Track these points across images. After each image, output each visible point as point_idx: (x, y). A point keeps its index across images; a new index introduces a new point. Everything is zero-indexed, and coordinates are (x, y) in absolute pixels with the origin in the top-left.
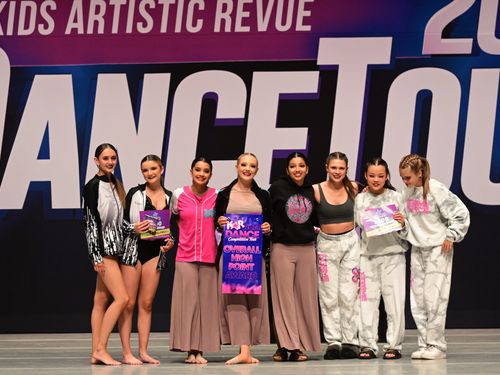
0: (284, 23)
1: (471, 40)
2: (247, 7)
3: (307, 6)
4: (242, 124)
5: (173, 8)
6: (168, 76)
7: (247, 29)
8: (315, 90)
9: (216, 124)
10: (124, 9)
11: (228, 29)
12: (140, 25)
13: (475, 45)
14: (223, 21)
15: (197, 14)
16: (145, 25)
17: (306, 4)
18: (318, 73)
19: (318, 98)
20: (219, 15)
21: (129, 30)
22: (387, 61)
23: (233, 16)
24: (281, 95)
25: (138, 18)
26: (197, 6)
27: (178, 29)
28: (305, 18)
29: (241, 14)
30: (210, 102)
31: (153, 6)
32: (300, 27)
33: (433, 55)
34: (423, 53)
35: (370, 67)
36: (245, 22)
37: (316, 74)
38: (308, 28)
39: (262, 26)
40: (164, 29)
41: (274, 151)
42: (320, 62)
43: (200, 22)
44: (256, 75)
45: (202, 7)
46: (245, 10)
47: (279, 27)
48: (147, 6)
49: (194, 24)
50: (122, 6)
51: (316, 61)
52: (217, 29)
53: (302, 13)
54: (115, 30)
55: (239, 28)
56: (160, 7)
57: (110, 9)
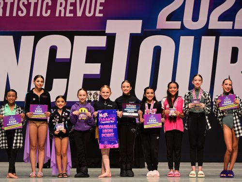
0: (90, 12)
1: (180, 22)
2: (72, 4)
3: (101, 4)
4: (69, 61)
5: (36, 4)
6: (33, 37)
7: (72, 15)
8: (105, 46)
9: (56, 61)
10: (12, 4)
11: (62, 15)
12: (20, 12)
13: (182, 25)
14: (60, 11)
15: (48, 7)
16: (22, 12)
17: (101, 3)
18: (106, 37)
19: (106, 49)
20: (58, 8)
21: (14, 15)
22: (139, 32)
23: (65, 8)
24: (88, 47)
25: (19, 9)
26: (47, 3)
27: (38, 15)
28: (100, 10)
29: (69, 8)
30: (53, 50)
31: (26, 3)
32: (97, 15)
33: (161, 29)
34: (157, 28)
35: (131, 34)
36: (71, 12)
37: (105, 37)
38: (101, 15)
39: (79, 14)
40: (31, 15)
41: (84, 75)
42: (107, 32)
43: (49, 11)
44: (76, 37)
45: (50, 4)
46: (71, 6)
47: (87, 14)
48: (23, 3)
49: (46, 12)
50: (11, 3)
51: (105, 31)
52: (57, 15)
53: (99, 8)
54: (7, 15)
55: (68, 15)
56: (29, 4)
57: (5, 4)
